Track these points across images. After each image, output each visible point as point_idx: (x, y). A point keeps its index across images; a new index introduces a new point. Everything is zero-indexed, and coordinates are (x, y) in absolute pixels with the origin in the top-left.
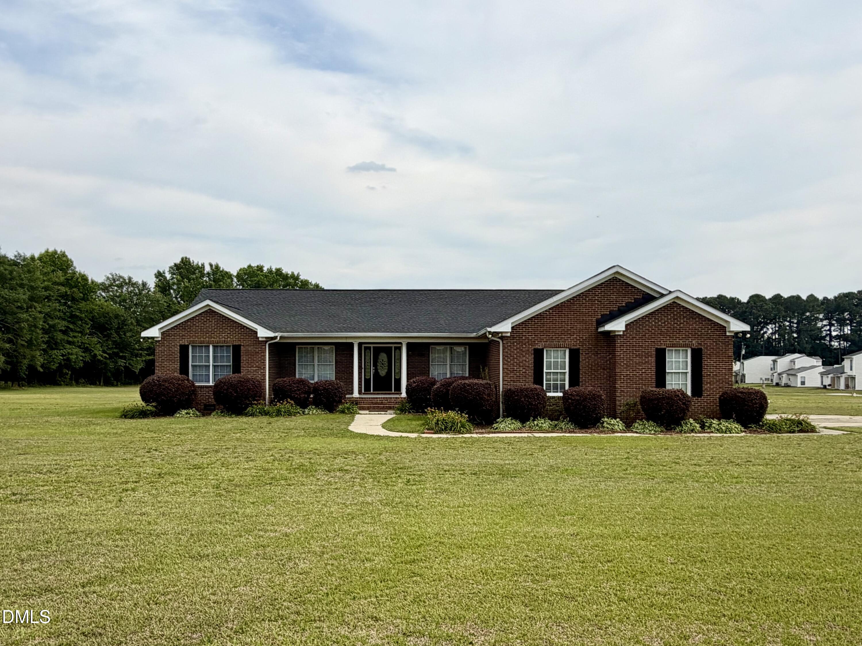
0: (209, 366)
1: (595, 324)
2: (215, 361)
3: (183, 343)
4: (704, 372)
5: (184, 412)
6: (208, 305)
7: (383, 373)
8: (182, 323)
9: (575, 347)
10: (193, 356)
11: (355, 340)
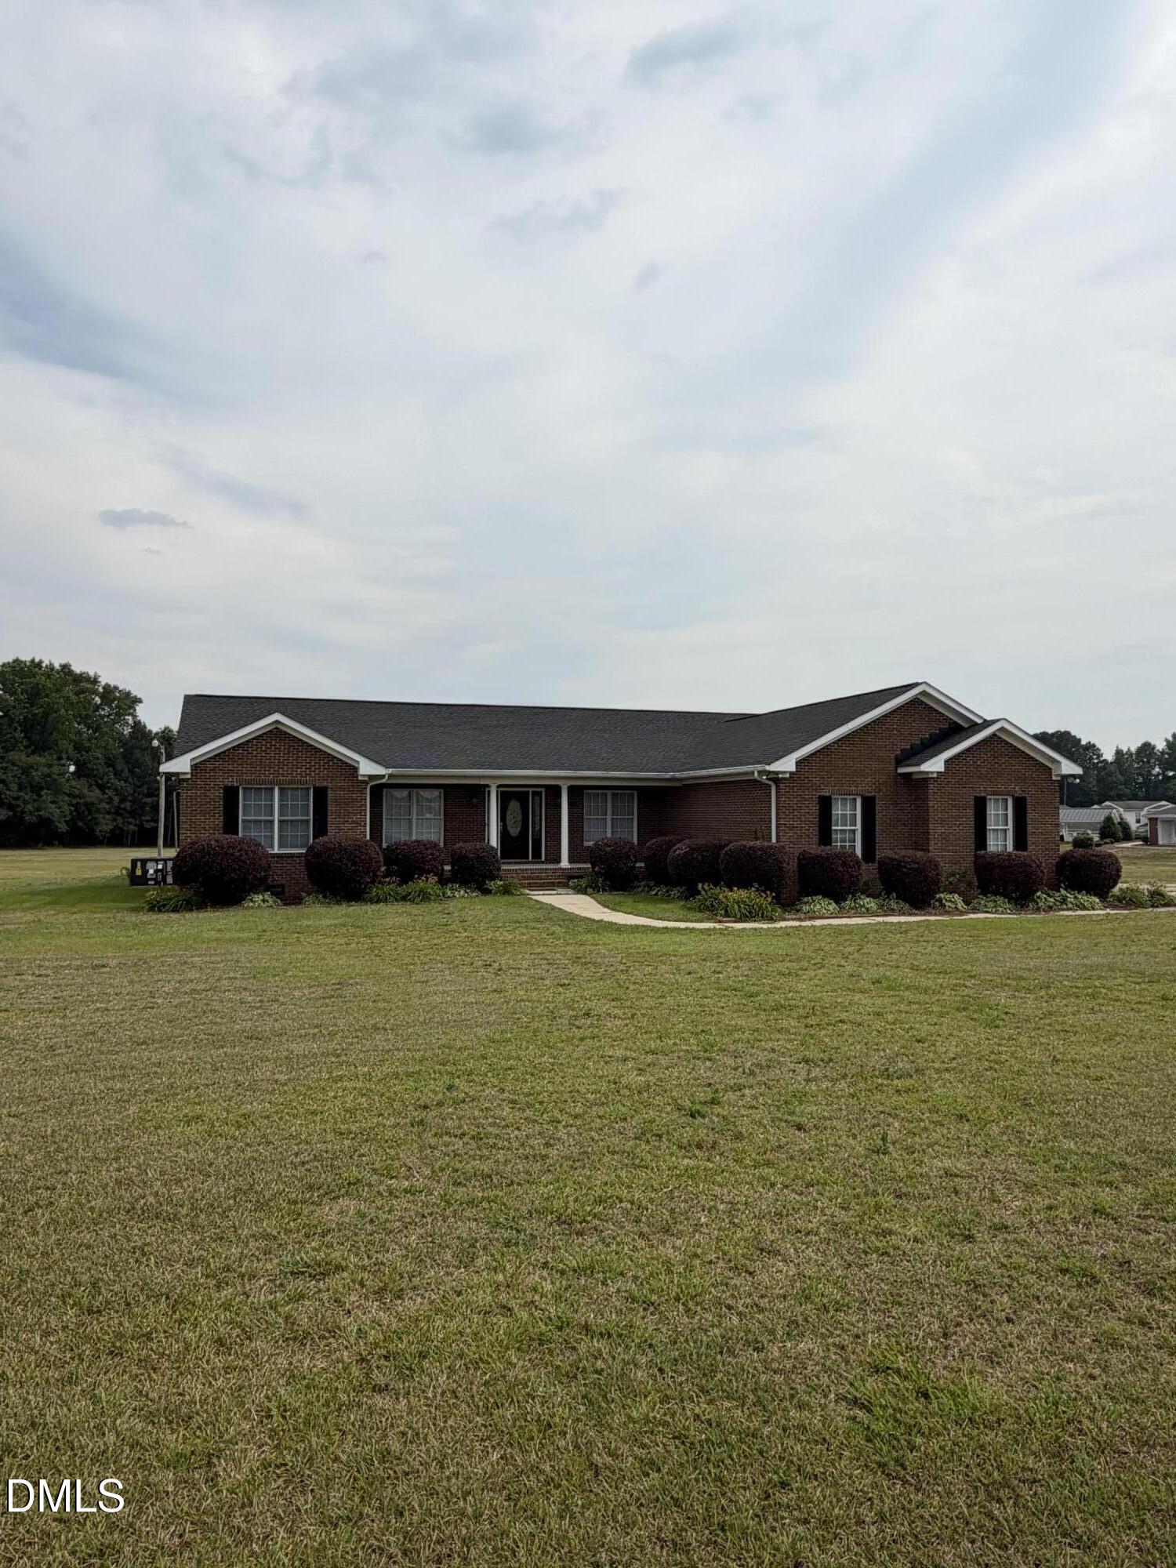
0: (272, 822)
1: (893, 761)
2: (281, 814)
3: (230, 784)
4: (1030, 828)
5: (258, 898)
6: (277, 722)
7: (514, 831)
8: (229, 749)
9: (869, 795)
10: (244, 805)
11: (493, 781)
